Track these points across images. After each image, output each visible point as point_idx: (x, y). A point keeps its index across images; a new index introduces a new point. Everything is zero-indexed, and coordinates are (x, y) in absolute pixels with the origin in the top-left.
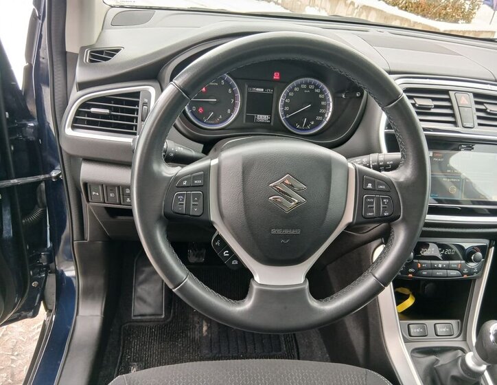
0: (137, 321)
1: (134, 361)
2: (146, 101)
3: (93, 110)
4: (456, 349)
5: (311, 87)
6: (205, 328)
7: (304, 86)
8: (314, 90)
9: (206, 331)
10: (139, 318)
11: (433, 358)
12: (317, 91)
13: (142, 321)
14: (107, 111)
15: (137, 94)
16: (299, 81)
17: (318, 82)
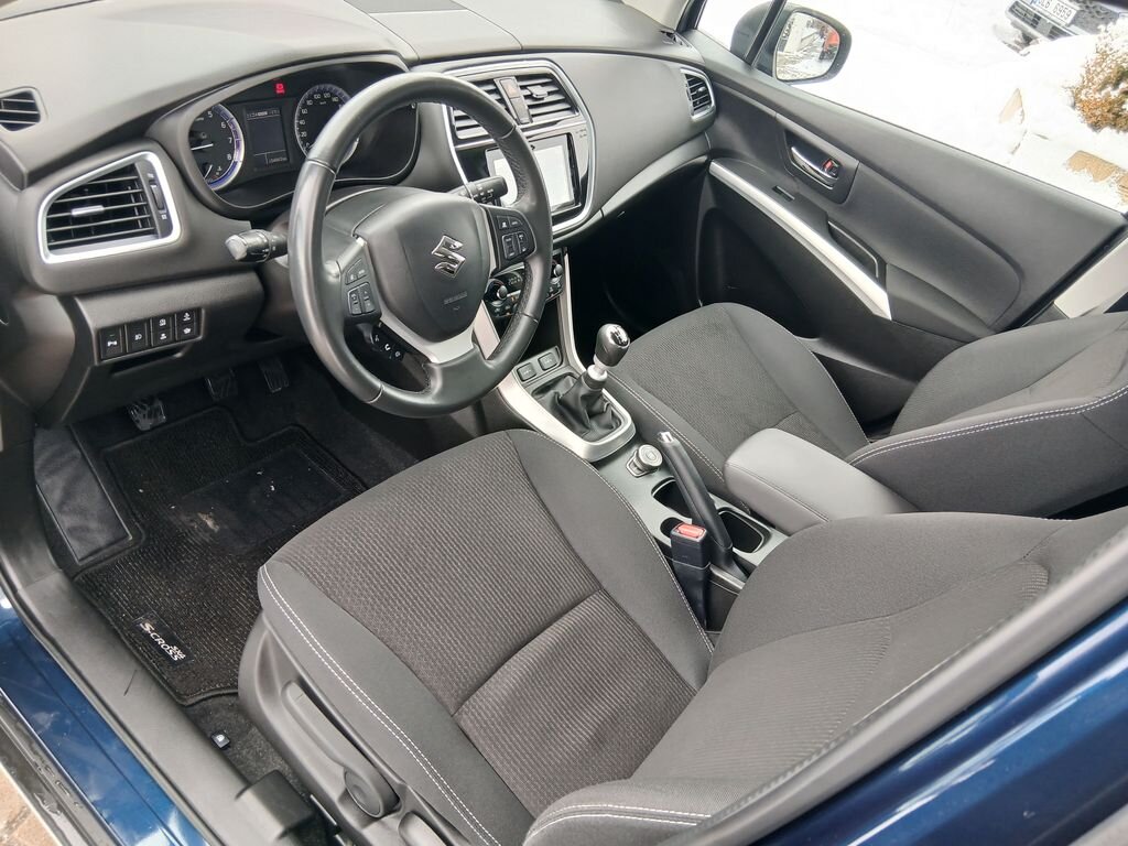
0: (88, 566)
1: (136, 616)
2: (151, 176)
3: (76, 212)
4: (564, 376)
5: (327, 95)
6: (210, 523)
7: (317, 97)
8: (330, 99)
9: (214, 524)
10: (91, 558)
11: (552, 392)
12: (335, 99)
13: (95, 563)
14: (99, 208)
15: (130, 169)
16: (310, 91)
17: (335, 88)
